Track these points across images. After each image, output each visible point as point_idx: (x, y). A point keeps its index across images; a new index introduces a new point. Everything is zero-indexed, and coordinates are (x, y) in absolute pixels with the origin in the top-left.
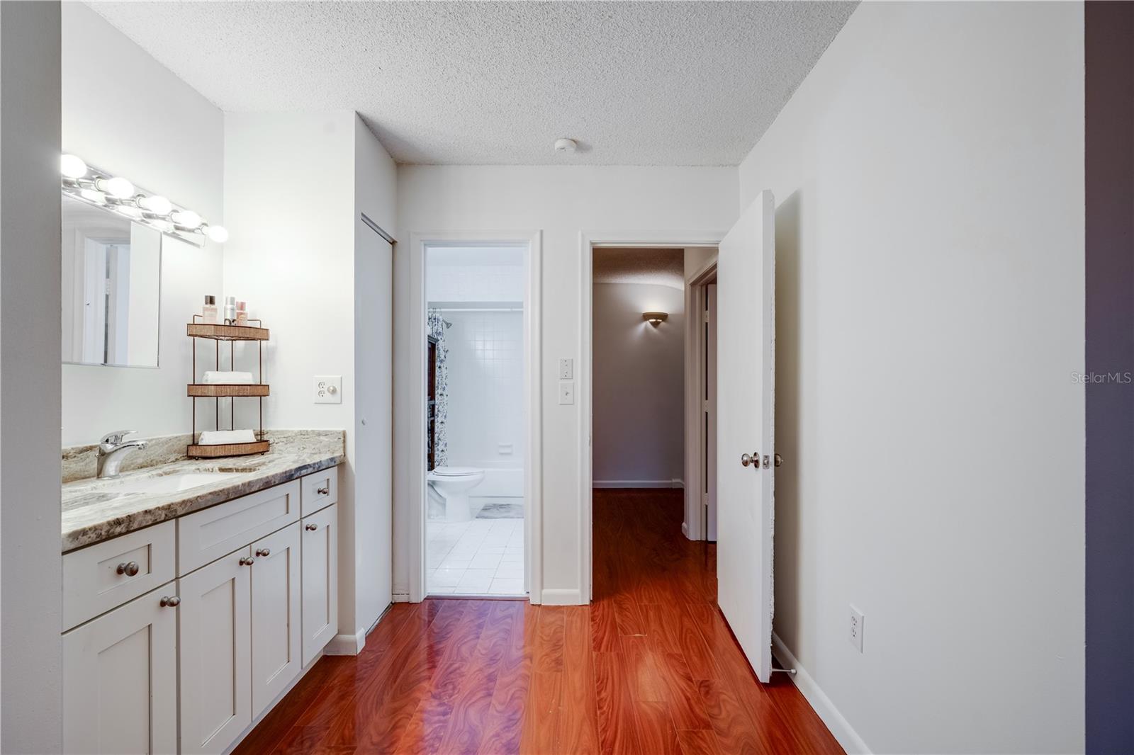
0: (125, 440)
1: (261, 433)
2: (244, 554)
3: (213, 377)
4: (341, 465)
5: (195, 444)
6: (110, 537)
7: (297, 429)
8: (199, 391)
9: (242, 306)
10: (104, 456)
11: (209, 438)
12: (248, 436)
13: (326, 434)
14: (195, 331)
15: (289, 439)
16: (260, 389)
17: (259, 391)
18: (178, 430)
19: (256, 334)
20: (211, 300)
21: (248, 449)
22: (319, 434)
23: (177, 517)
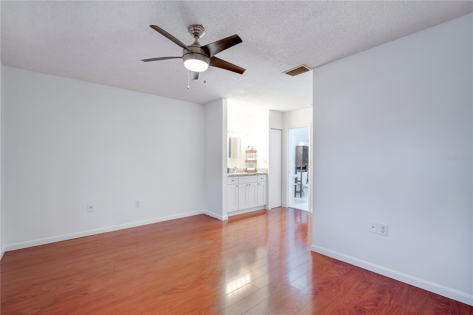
0: (236, 168)
1: (256, 169)
2: (247, 184)
3: (249, 159)
4: (267, 175)
5: (247, 170)
6: (231, 176)
7: (261, 168)
8: (247, 161)
9: (253, 147)
10: (234, 170)
11: (248, 169)
12: (254, 169)
13: (265, 169)
14: (247, 152)
15: (260, 170)
16: (256, 161)
17: (255, 161)
18: (244, 167)
19: (255, 152)
20: (249, 147)
21: (253, 171)
22: (264, 169)
23: (238, 176)
